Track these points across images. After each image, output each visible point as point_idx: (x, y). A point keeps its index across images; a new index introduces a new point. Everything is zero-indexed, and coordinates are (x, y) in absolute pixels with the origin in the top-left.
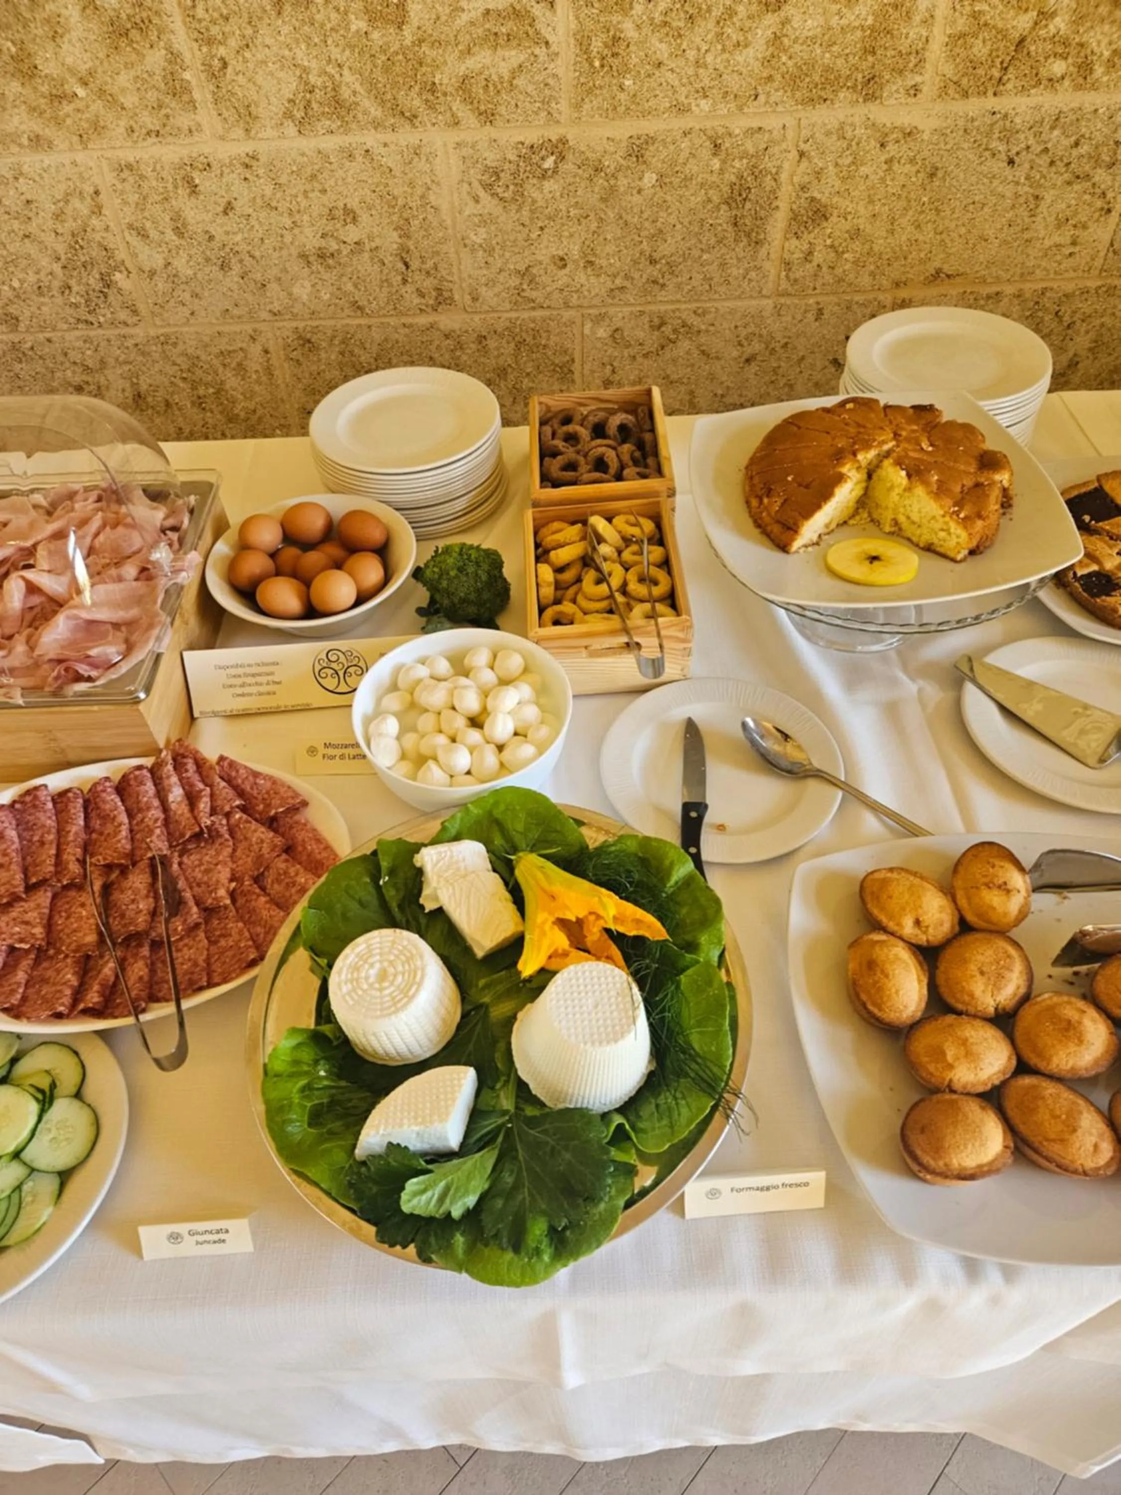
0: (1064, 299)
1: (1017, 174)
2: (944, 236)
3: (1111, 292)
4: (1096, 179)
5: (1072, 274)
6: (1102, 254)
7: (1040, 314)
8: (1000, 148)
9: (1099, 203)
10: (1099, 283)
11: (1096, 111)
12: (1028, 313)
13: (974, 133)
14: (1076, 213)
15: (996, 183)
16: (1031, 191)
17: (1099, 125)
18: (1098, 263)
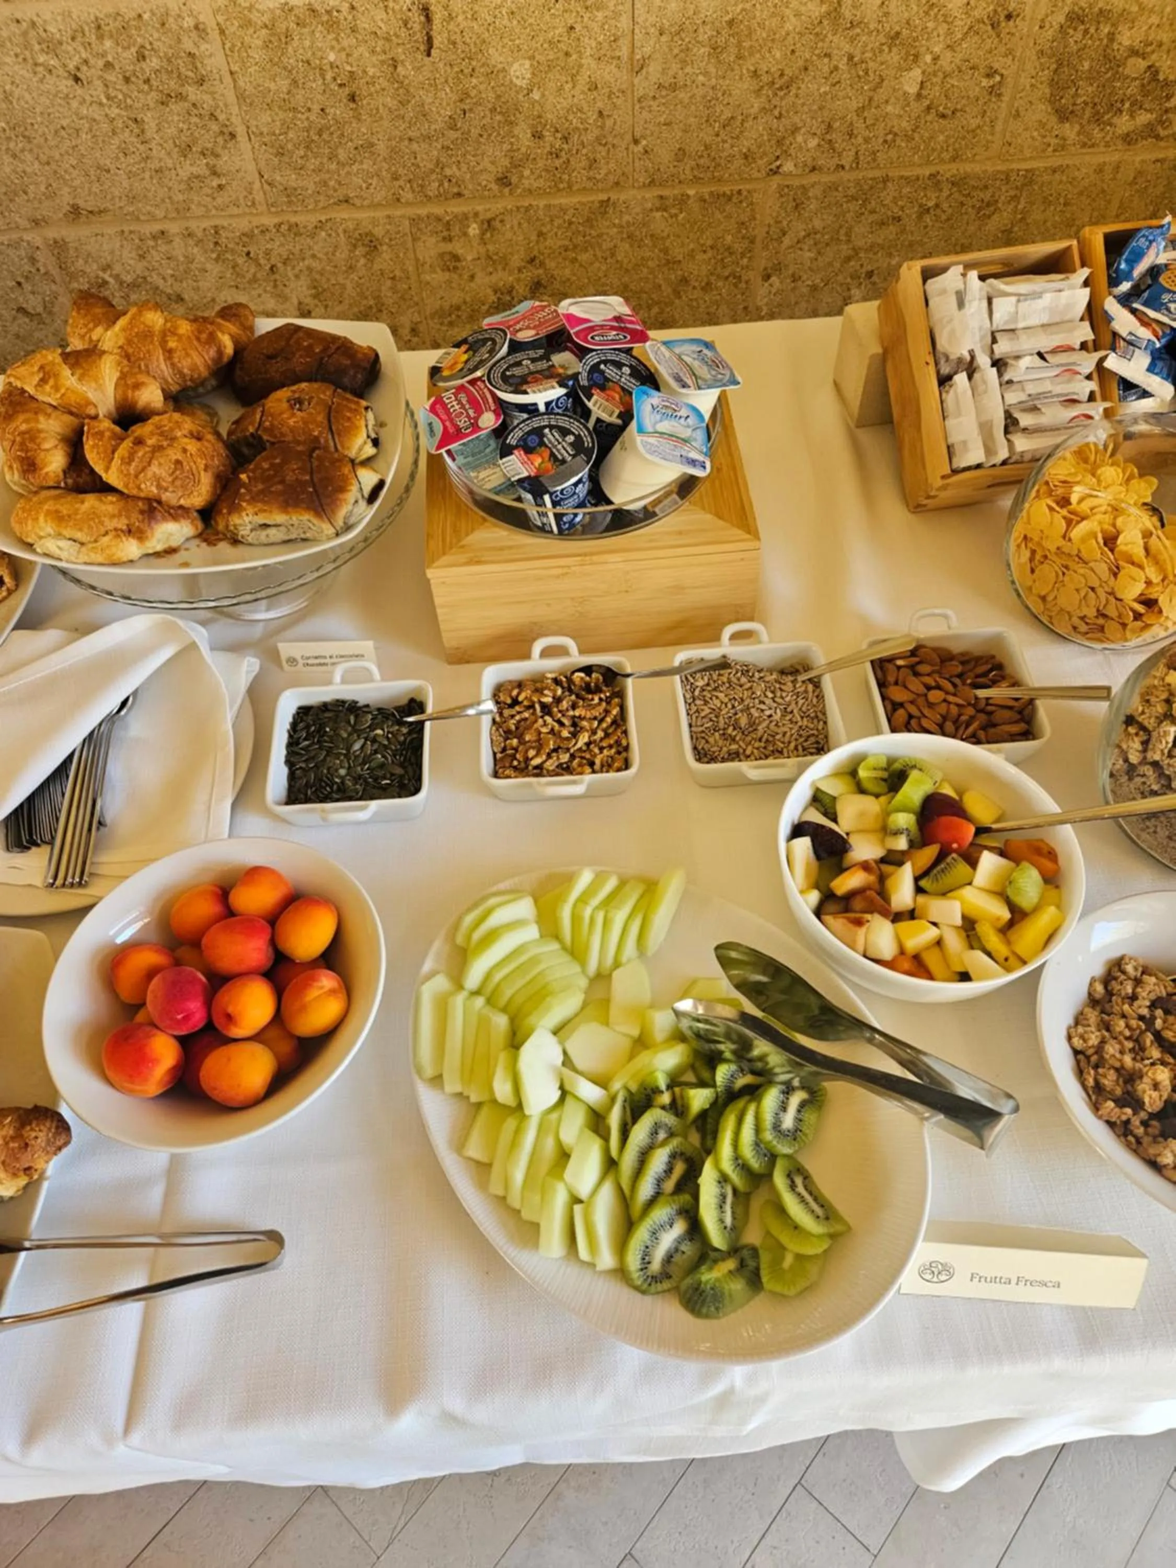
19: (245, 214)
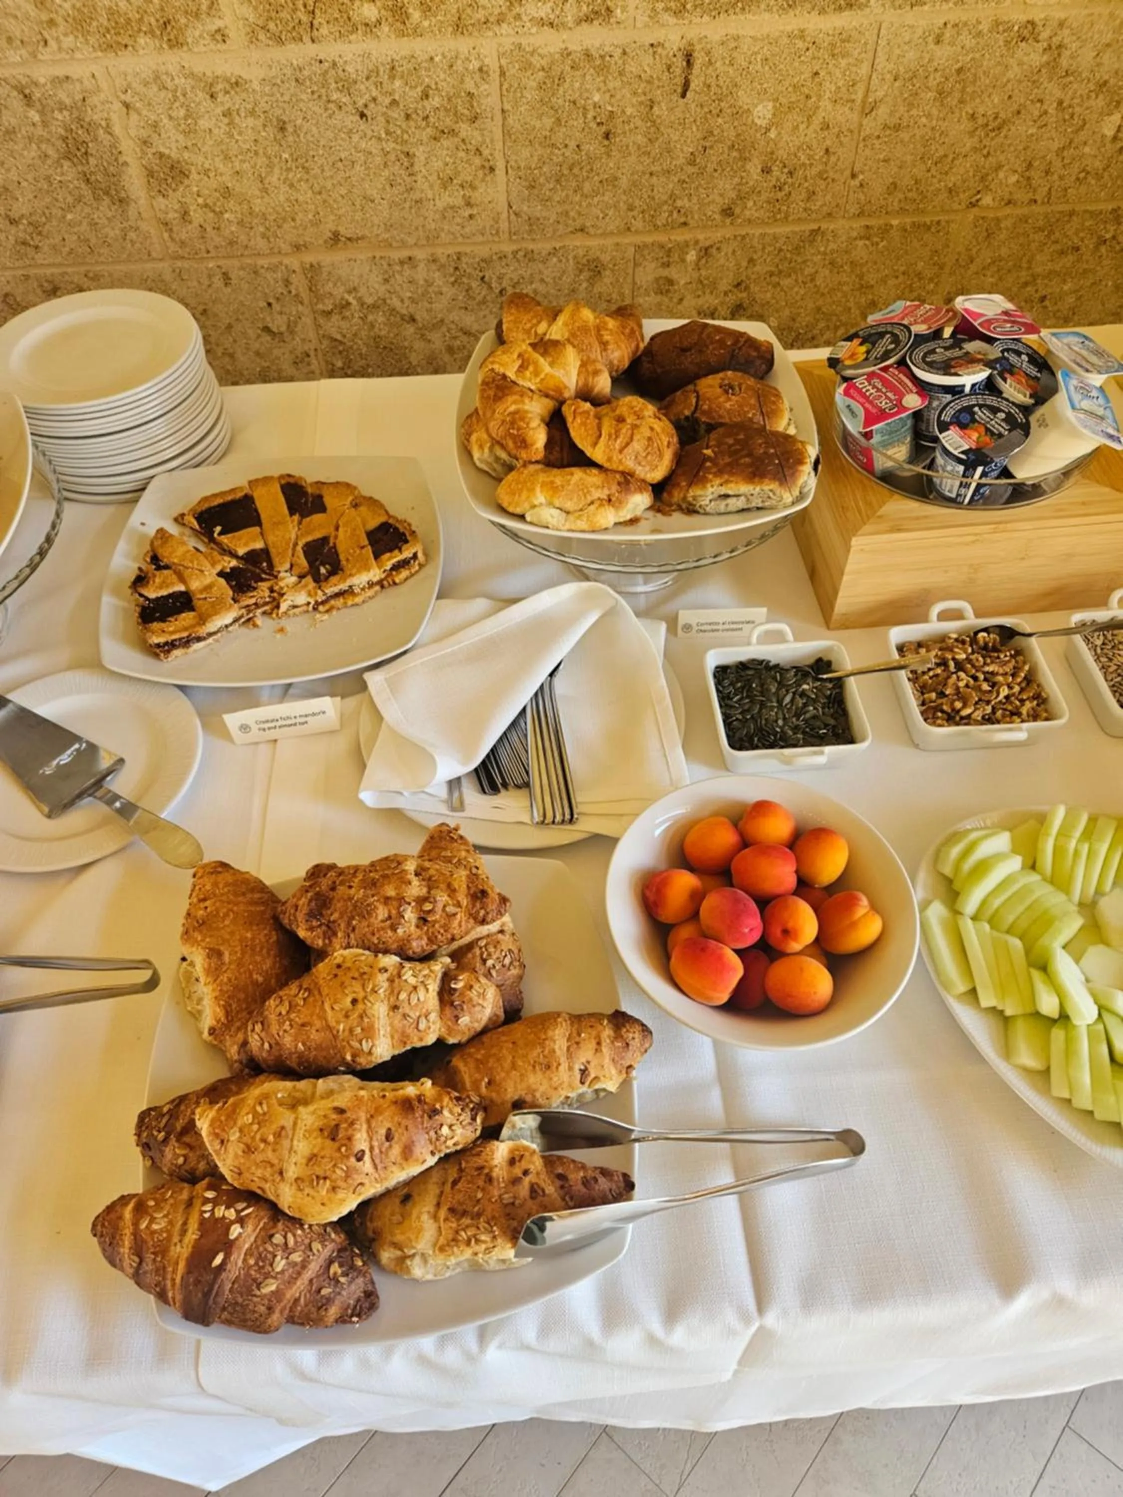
0: (483, 264)
1: (376, 129)
2: (324, 196)
3: (529, 256)
4: (463, 134)
5: (480, 239)
6: (504, 215)
7: (465, 280)
8: (344, 100)
9: (477, 161)
10: (515, 247)
11: (432, 59)
12: (452, 279)
13: (308, 83)
14: (457, 173)
15: (356, 138)
16: (399, 147)
17: (442, 76)
18: (504, 225)
19: (488, 242)
